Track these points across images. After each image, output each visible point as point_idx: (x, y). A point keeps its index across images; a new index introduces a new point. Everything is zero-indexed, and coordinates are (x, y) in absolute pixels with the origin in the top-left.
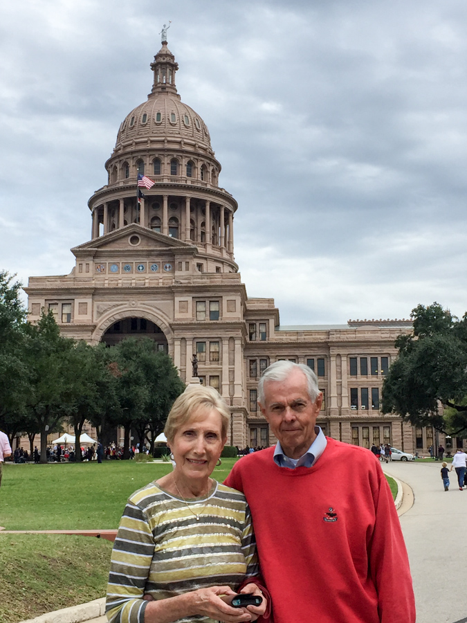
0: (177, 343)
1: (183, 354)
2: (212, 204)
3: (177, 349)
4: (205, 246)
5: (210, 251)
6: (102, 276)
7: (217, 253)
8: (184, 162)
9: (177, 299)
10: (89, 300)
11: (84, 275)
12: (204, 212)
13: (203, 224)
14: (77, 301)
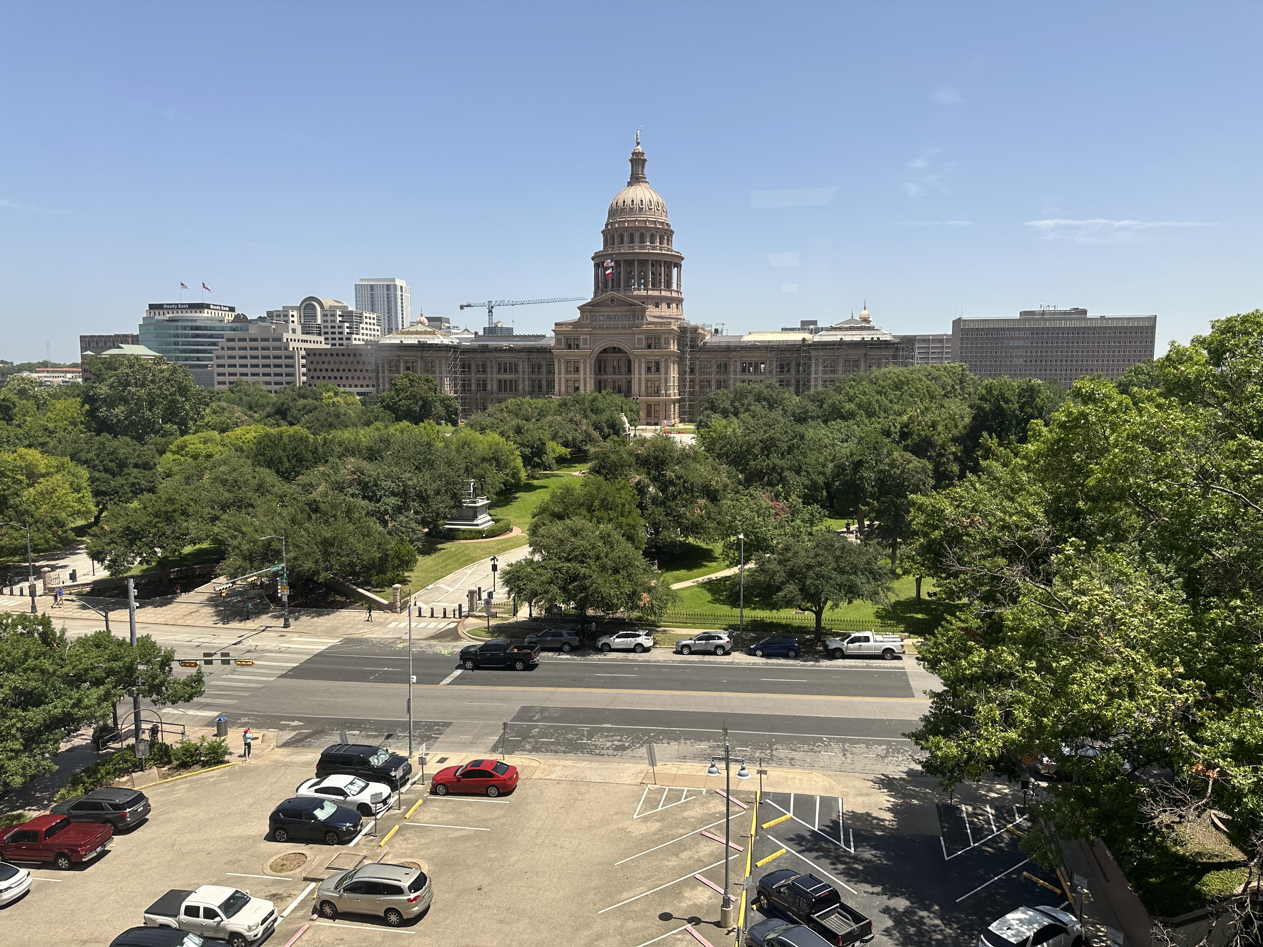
0: (637, 361)
1: (640, 368)
2: (665, 262)
3: (637, 365)
4: (660, 290)
5: (663, 293)
6: (594, 323)
7: (668, 294)
8: (648, 235)
9: (637, 337)
10: (588, 337)
11: (585, 322)
12: (661, 266)
13: (660, 275)
14: (582, 337)
